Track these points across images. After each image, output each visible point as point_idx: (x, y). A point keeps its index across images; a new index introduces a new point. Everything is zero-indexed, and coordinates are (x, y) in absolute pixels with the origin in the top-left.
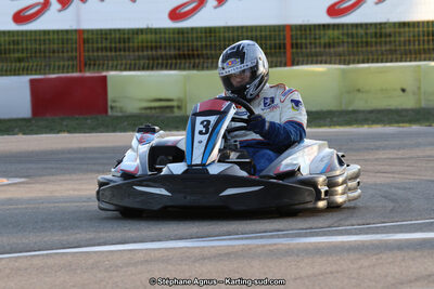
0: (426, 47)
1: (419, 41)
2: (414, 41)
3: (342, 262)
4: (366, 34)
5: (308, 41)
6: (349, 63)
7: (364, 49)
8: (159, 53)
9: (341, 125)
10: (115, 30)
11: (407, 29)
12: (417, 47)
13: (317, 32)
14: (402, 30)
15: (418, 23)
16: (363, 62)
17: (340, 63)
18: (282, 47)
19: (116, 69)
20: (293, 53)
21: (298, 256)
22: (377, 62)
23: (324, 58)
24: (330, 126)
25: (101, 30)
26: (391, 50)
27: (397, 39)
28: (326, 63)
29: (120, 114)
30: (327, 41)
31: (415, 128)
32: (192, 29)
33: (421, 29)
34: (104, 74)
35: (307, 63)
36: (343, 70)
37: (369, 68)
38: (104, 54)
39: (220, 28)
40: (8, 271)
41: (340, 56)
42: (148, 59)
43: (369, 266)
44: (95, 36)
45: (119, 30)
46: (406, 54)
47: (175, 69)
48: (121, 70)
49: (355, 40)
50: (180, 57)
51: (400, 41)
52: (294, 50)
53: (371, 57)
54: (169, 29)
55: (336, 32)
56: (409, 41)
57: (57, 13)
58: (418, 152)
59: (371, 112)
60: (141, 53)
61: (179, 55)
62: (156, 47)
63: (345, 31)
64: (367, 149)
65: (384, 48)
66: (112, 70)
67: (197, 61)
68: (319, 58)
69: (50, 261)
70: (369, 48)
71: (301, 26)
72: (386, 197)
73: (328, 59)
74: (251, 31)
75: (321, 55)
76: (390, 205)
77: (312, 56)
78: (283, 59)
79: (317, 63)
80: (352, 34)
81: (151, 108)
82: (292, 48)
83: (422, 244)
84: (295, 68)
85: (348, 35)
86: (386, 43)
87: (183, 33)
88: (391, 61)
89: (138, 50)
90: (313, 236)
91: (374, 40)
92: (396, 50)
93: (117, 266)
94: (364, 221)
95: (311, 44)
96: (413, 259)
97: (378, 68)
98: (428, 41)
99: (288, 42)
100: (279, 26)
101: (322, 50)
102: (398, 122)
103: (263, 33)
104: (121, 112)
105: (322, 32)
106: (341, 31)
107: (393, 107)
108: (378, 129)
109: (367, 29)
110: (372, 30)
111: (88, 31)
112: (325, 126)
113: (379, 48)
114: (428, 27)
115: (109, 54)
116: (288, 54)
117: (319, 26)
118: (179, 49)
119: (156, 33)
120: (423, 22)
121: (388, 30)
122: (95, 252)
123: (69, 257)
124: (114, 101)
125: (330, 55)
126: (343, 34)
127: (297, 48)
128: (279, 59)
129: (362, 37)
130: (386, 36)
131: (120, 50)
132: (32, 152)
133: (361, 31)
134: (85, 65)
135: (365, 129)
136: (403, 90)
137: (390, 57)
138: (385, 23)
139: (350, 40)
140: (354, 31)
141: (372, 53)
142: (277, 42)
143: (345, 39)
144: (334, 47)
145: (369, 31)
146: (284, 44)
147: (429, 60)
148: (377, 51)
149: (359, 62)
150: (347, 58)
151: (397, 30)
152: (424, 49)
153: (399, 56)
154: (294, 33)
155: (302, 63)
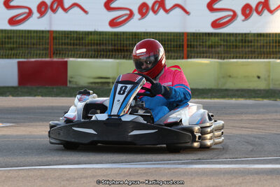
0: (274, 50)
1: (270, 46)
2: (267, 46)
3: (220, 180)
4: (236, 40)
5: (198, 43)
6: (224, 59)
7: (234, 50)
8: (102, 47)
10: (74, 32)
11: (262, 38)
12: (268, 50)
13: (204, 38)
14: (259, 38)
15: (270, 34)
16: (233, 58)
17: (218, 58)
18: (181, 46)
19: (74, 57)
20: (188, 51)
21: (191, 175)
22: (242, 58)
23: (208, 55)
24: (211, 98)
25: (65, 32)
26: (251, 51)
27: (256, 44)
28: (209, 58)
29: (75, 86)
30: (210, 43)
31: (266, 101)
32: (124, 33)
33: (271, 38)
34: (66, 59)
35: (197, 58)
36: (220, 63)
37: (237, 62)
38: (66, 47)
39: (141, 33)
40: (4, 178)
41: (218, 53)
42: (95, 51)
43: (238, 184)
44: (61, 35)
45: (76, 32)
46: (261, 54)
47: (112, 58)
48: (77, 58)
49: (228, 44)
50: (115, 50)
51: (257, 46)
52: (189, 49)
53: (238, 55)
54: (109, 32)
55: (217, 38)
56: (264, 46)
57: (37, 19)
58: (268, 116)
59: (237, 90)
60: (90, 47)
61: (115, 49)
62: (100, 44)
63: (222, 38)
64: (235, 113)
65: (247, 50)
66: (71, 57)
67: (126, 54)
68: (205, 55)
69: (31, 173)
70: (237, 50)
71: (194, 33)
72: (248, 142)
73: (211, 55)
74: (162, 36)
75: (206, 53)
76: (250, 148)
77: (200, 53)
78: (182, 55)
79: (203, 57)
80: (227, 40)
81: (95, 83)
82: (188, 47)
83: (272, 172)
84: (189, 60)
85: (224, 40)
86: (248, 46)
87: (118, 35)
88: (251, 58)
89: (88, 45)
90: (201, 164)
91: (241, 44)
92: (255, 52)
93: (74, 178)
94: (234, 157)
95: (200, 45)
96: (266, 181)
97: (243, 62)
98: (276, 46)
99: (185, 44)
100: (180, 33)
101: (207, 49)
102: (254, 97)
103: (169, 37)
104: (76, 84)
105: (207, 38)
106: (220, 38)
107: (251, 88)
108: (242, 101)
109: (236, 37)
110: (240, 38)
111: (56, 32)
112: (208, 98)
113: (244, 49)
114: (276, 37)
115: (69, 47)
116: (185, 52)
117: (206, 34)
118: (115, 46)
119: (100, 35)
120: (273, 34)
121: (250, 38)
122: (60, 169)
123: (43, 171)
124: (72, 78)
125: (212, 53)
126: (221, 40)
127: (191, 47)
128: (179, 55)
129: (233, 42)
130: (248, 42)
131: (77, 45)
132: (18, 108)
133: (232, 38)
134: (54, 54)
135: (233, 101)
136: (259, 77)
137: (250, 55)
138: (248, 34)
139: (225, 44)
140: (228, 38)
141: (239, 53)
142: (178, 43)
143: (222, 43)
144: (215, 48)
145: (238, 38)
146: (183, 45)
147: (276, 58)
148: (242, 51)
149: (230, 58)
150: (223, 55)
151: (256, 38)
152: (273, 52)
153: (257, 55)
154: (189, 38)
155: (194, 58)
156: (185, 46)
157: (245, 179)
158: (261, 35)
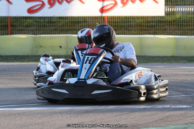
0: (71, 28)
1: (68, 25)
2: (66, 25)
4: (44, 21)
5: (18, 24)
6: (36, 34)
7: (43, 28)
9: (33, 61)
11: (62, 20)
12: (67, 28)
13: (22, 20)
14: (60, 20)
15: (68, 17)
16: (43, 34)
17: (32, 34)
18: (6, 26)
20: (11, 29)
22: (49, 34)
23: (25, 32)
24: (28, 62)
26: (55, 29)
28: (26, 34)
30: (27, 24)
33: (69, 20)
35: (18, 34)
36: (34, 38)
37: (45, 37)
41: (32, 31)
46: (62, 31)
49: (39, 24)
51: (59, 25)
52: (12, 28)
53: (46, 32)
55: (31, 20)
56: (63, 25)
63: (35, 20)
65: (52, 28)
68: (23, 32)
70: (46, 28)
71: (15, 17)
73: (27, 32)
77: (20, 31)
78: (7, 32)
79: (22, 34)
80: (38, 21)
82: (11, 27)
84: (12, 36)
85: (36, 22)
86: (53, 26)
88: (55, 34)
91: (48, 24)
92: (57, 29)
95: (19, 25)
97: (49, 37)
98: (72, 26)
100: (5, 17)
101: (25, 28)
105: (25, 20)
106: (33, 20)
107: (56, 54)
109: (44, 19)
112: (25, 62)
113: (50, 28)
114: (72, 19)
116: (9, 29)
117: (23, 17)
120: (70, 17)
121: (54, 20)
125: (28, 30)
126: (34, 21)
128: (5, 32)
129: (42, 23)
130: (53, 23)
133: (42, 20)
136: (61, 47)
137: (54, 32)
138: (53, 17)
139: (37, 24)
140: (39, 20)
141: (47, 30)
142: (4, 24)
143: (35, 24)
144: (30, 27)
145: (46, 20)
146: (8, 25)
147: (72, 34)
148: (49, 29)
149: (41, 34)
150: (36, 32)
151: (58, 20)
152: (70, 29)
153: (59, 32)
154: (12, 20)
155: (16, 34)
156: (9, 26)
157: (52, 117)
158: (61, 18)
